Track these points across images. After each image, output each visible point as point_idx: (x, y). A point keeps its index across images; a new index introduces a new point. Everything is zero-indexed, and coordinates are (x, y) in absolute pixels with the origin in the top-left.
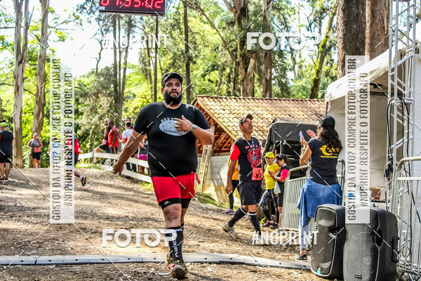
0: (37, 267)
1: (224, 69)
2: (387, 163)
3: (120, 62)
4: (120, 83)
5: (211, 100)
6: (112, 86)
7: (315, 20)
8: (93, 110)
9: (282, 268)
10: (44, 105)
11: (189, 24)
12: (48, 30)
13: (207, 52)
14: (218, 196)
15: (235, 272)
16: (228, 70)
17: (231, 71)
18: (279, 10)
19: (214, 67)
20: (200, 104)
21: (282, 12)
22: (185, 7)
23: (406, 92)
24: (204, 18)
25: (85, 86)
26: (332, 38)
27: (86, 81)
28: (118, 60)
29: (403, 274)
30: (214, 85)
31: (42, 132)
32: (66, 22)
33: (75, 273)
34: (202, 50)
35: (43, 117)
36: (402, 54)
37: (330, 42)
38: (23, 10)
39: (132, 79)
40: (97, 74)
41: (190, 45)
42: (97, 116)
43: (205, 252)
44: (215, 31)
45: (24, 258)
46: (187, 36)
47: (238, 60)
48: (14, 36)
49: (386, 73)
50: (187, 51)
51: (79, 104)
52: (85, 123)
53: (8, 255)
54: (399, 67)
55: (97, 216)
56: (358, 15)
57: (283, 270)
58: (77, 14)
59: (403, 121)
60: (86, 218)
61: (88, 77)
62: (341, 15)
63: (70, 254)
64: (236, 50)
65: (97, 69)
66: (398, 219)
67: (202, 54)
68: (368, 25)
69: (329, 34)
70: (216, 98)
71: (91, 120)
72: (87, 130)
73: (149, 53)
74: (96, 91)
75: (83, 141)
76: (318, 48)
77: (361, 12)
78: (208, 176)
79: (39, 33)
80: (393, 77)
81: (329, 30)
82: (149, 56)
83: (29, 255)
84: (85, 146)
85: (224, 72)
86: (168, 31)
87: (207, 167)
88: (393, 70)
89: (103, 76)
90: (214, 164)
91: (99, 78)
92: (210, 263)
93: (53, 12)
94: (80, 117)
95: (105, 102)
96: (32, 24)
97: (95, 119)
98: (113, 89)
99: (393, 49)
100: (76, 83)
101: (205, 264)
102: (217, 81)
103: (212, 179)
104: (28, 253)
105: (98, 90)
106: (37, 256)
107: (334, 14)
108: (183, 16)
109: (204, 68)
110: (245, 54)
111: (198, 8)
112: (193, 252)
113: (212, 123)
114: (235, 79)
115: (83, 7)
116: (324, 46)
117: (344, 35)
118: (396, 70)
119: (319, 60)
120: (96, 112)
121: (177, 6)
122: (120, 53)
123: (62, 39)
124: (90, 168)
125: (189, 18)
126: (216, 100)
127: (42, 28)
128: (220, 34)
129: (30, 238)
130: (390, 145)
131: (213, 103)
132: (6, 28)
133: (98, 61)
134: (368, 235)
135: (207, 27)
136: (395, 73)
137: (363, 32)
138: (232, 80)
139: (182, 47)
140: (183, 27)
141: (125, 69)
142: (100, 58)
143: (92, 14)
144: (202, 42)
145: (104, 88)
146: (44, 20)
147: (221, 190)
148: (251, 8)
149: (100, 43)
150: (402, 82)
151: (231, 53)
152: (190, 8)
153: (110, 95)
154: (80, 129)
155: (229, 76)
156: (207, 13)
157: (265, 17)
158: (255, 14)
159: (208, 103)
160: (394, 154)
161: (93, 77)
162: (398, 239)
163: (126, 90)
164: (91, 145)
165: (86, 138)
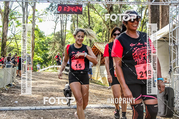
0: (36, 111)
1: (104, 32)
2: (170, 69)
3: (63, 30)
4: (63, 38)
5: (100, 44)
6: (61, 39)
7: (139, 12)
8: (54, 49)
9: (130, 109)
10: (34, 47)
11: (90, 14)
12: (35, 18)
13: (97, 25)
14: (103, 81)
15: (112, 111)
16: (105, 32)
17: (107, 32)
18: (125, 8)
19: (100, 31)
20: (95, 45)
21: (126, 9)
22: (88, 8)
23: (176, 41)
24: (96, 12)
25: (50, 39)
26: (146, 18)
27: (50, 37)
28: (63, 29)
29: (177, 111)
30: (100, 38)
31: (34, 58)
32: (42, 15)
33: (51, 113)
34: (95, 24)
35: (34, 52)
36: (174, 26)
37: (146, 20)
38: (26, 11)
39: (68, 36)
40: (55, 35)
41: (91, 22)
42: (55, 51)
43: (100, 104)
44: (100, 17)
45: (31, 107)
46: (89, 19)
47: (109, 28)
48: (22, 21)
49: (168, 33)
50: (89, 25)
51: (48, 46)
52: (50, 54)
53: (25, 106)
54: (173, 32)
55: (57, 90)
56: (156, 9)
57: (130, 110)
58: (46, 11)
59: (175, 52)
60: (53, 91)
61: (51, 36)
62: (150, 10)
63: (48, 105)
64: (109, 24)
65: (55, 32)
66: (174, 90)
67: (95, 26)
68: (161, 14)
69: (145, 17)
70: (101, 43)
71: (53, 52)
72: (51, 56)
73: (74, 26)
74: (54, 41)
75: (50, 61)
76: (141, 22)
77: (158, 8)
78: (99, 74)
79: (32, 19)
80: (171, 35)
81: (145, 15)
82: (75, 27)
83: (33, 106)
84: (50, 63)
85: (104, 33)
86: (82, 17)
87: (99, 70)
88: (171, 33)
89: (57, 35)
90: (101, 69)
91: (56, 36)
92: (102, 108)
93: (37, 11)
94: (48, 51)
95: (58, 45)
96: (29, 16)
97: (54, 52)
98: (61, 40)
99: (171, 24)
100: (46, 38)
101: (100, 109)
102: (101, 36)
103: (101, 75)
104: (32, 105)
105: (55, 41)
106: (36, 107)
107: (147, 9)
108: (87, 11)
109: (96, 31)
110: (112, 26)
111: (93, 8)
112: (95, 104)
113: (100, 53)
114: (108, 35)
115: (48, 9)
116: (143, 21)
117: (151, 18)
118: (172, 32)
119: (141, 27)
120: (55, 49)
121: (85, 7)
122: (63, 26)
123: (41, 21)
124: (53, 71)
125: (90, 12)
126: (101, 44)
127: (33, 17)
128: (102, 18)
129: (33, 99)
130: (170, 62)
131: (100, 45)
132: (19, 18)
133: (55, 30)
134: (163, 97)
135: (97, 15)
136: (172, 34)
137: (159, 16)
138: (107, 36)
139: (87, 23)
140: (87, 15)
141: (65, 32)
142: (55, 28)
143: (52, 11)
144: (95, 21)
145: (57, 40)
146: (34, 14)
147: (104, 79)
148: (114, 7)
149: (55, 22)
150: (174, 37)
151: (107, 25)
152: (90, 8)
153: (60, 43)
154: (48, 56)
155: (106, 34)
156: (97, 10)
157: (120, 11)
158: (116, 10)
159: (98, 45)
160: (172, 65)
161: (53, 36)
162: (175, 98)
163: (66, 41)
164: (53, 62)
165: (51, 59)
